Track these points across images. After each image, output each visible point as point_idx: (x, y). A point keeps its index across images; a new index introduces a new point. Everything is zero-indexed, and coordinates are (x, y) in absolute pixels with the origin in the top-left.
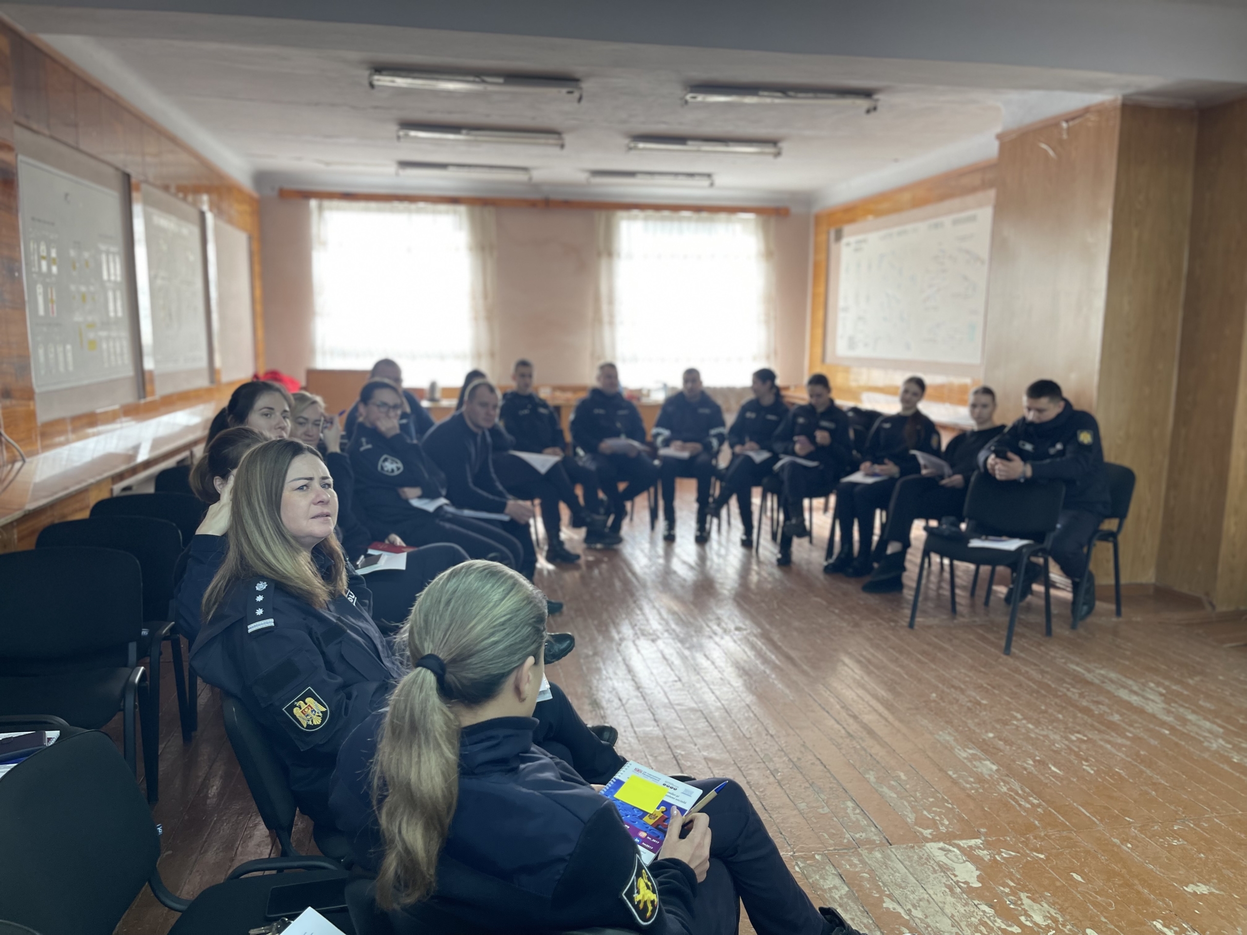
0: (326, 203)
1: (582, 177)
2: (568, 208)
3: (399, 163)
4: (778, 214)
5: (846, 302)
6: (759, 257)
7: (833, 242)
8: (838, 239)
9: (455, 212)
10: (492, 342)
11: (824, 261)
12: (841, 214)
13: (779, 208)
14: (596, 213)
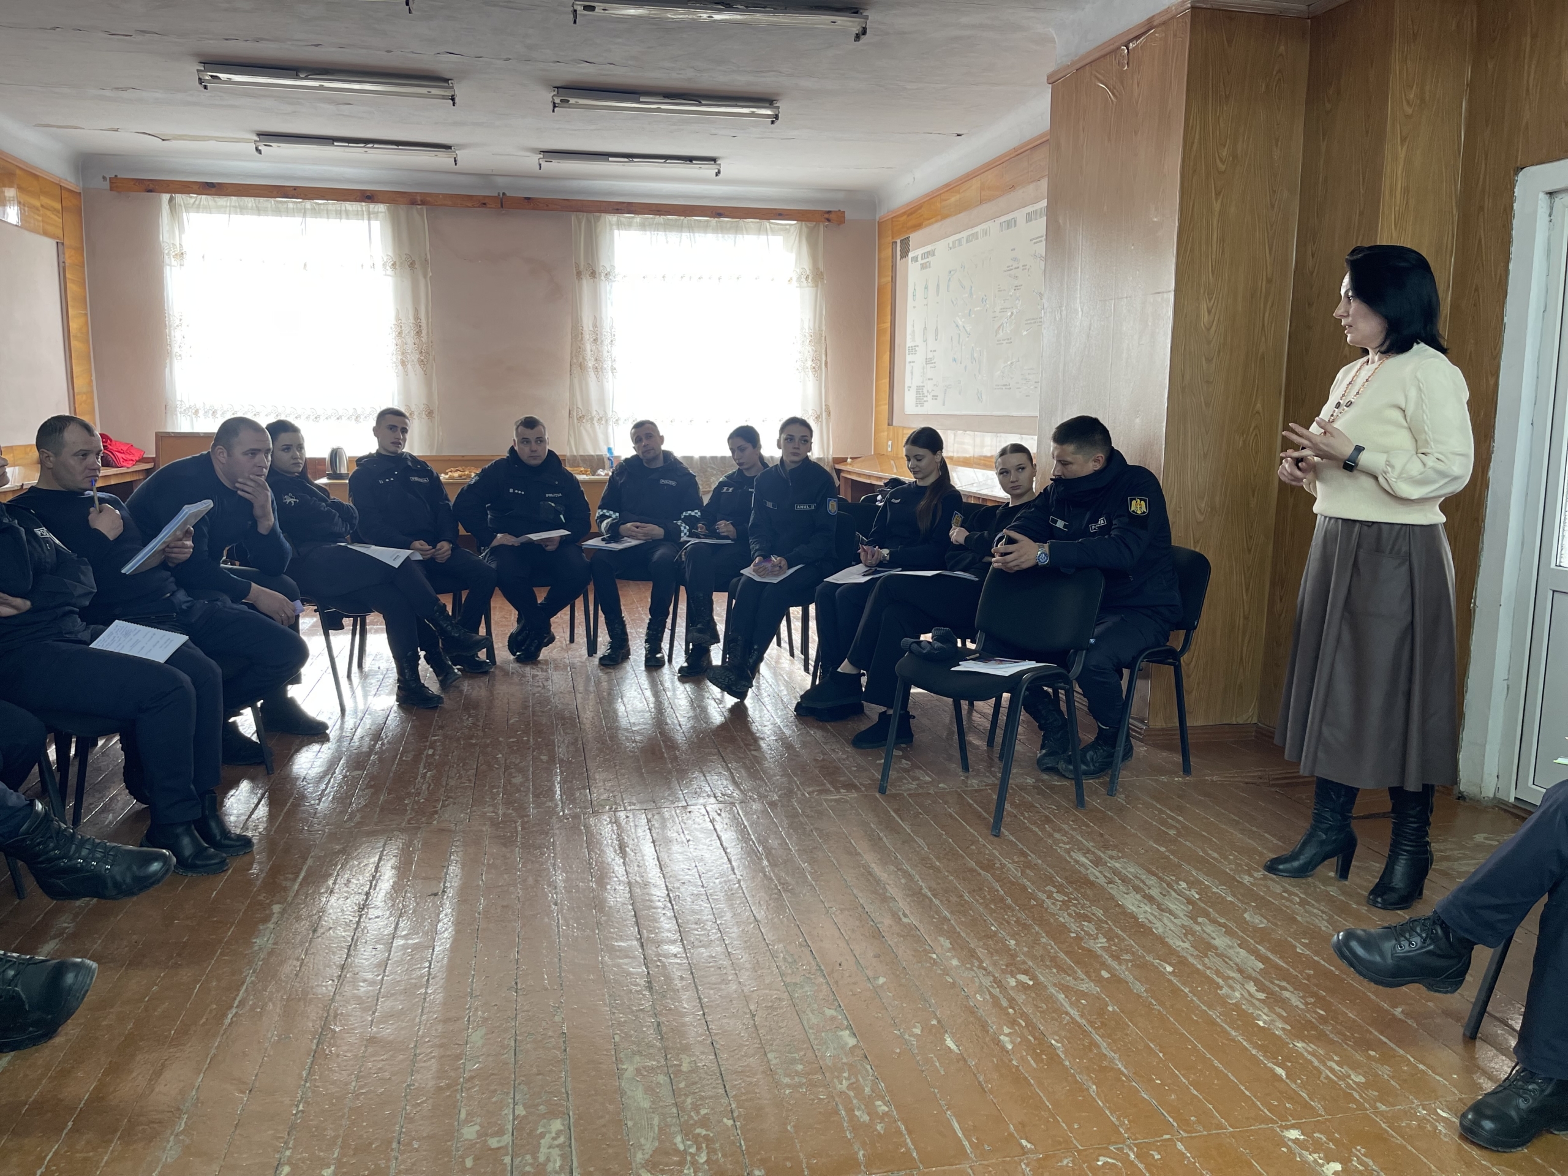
0: (179, 198)
1: (532, 161)
2: (534, 209)
3: (259, 134)
4: (828, 220)
5: (913, 340)
6: (803, 280)
7: (899, 257)
8: (905, 253)
9: (369, 213)
10: (430, 395)
11: (890, 285)
12: (905, 217)
13: (829, 212)
14: (573, 217)
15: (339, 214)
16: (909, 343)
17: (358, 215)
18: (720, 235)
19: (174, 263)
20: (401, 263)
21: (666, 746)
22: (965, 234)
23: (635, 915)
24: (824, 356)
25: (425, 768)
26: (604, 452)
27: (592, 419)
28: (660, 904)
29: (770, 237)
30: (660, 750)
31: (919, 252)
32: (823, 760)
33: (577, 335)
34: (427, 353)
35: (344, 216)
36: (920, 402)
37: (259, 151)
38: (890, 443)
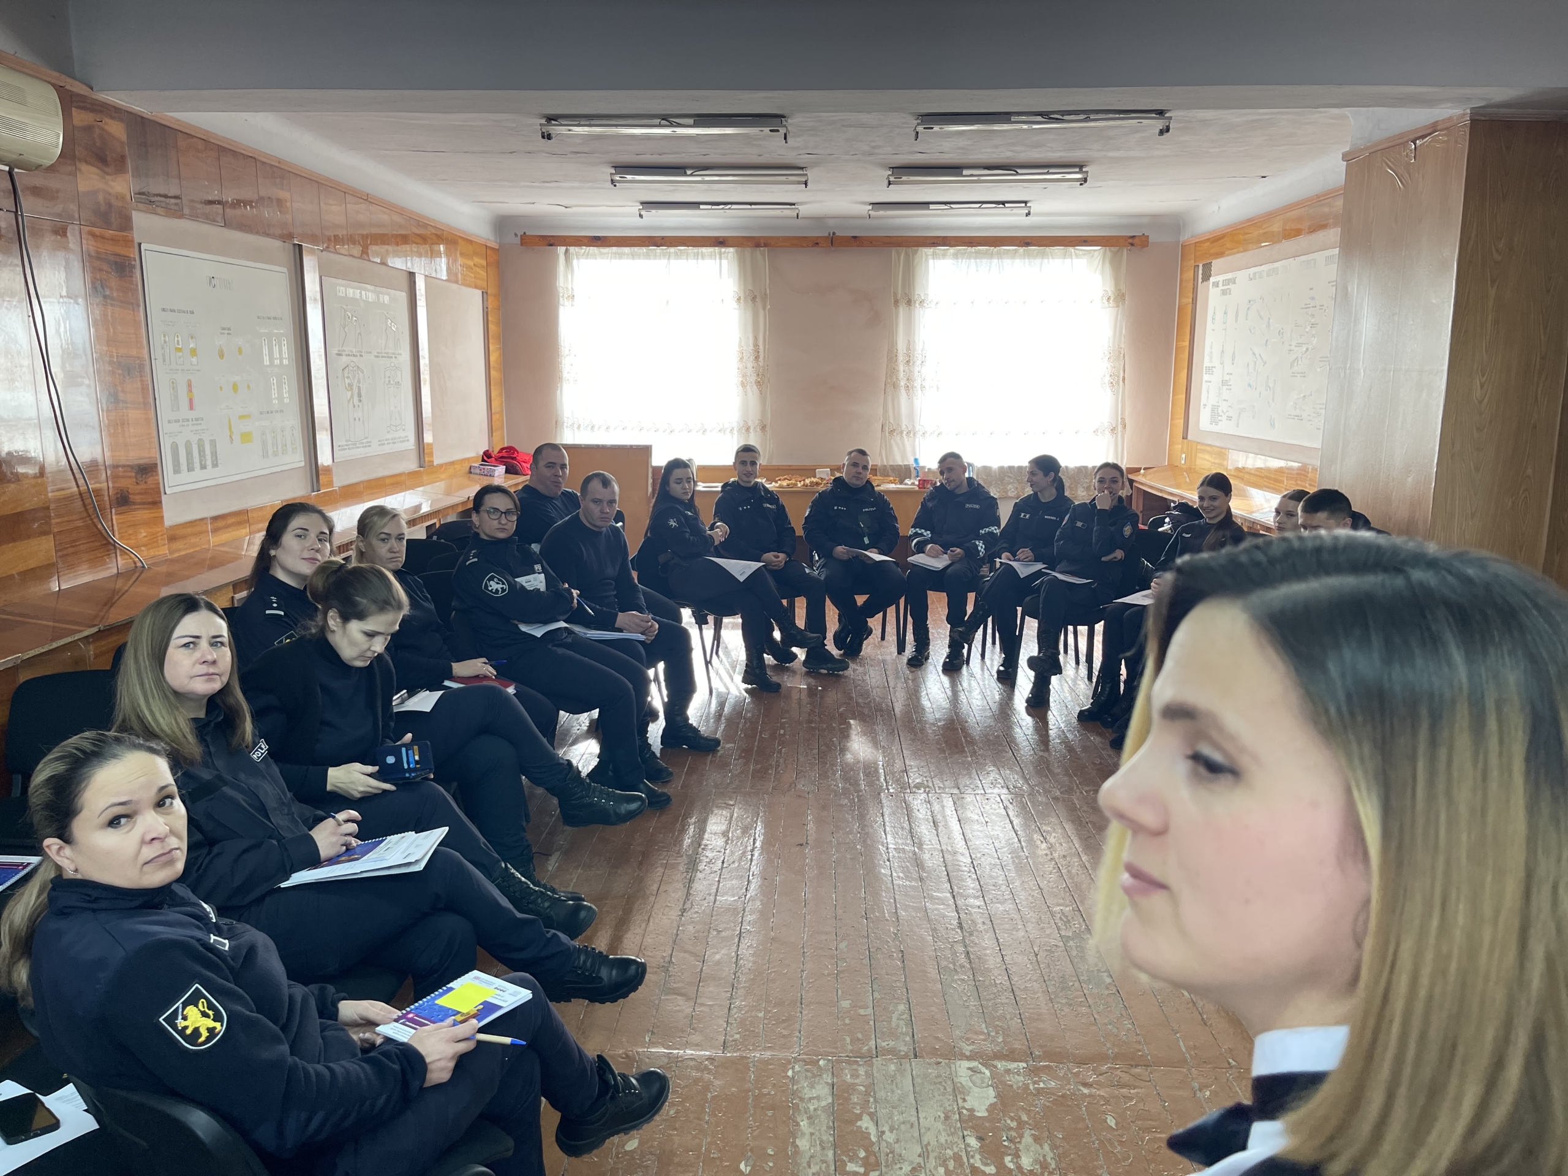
0: (572, 249)
1: (864, 210)
2: (858, 246)
3: (642, 203)
4: (1132, 245)
5: (1211, 361)
6: (1105, 301)
7: (1200, 280)
8: (1207, 277)
9: (720, 254)
10: (763, 412)
11: (1190, 307)
12: (1208, 244)
13: (1133, 237)
14: (894, 251)
15: (696, 256)
16: (1207, 363)
17: (711, 256)
18: (1027, 260)
19: (566, 303)
20: (746, 298)
21: (966, 741)
22: (1265, 268)
23: (948, 875)
24: (1122, 372)
25: (779, 745)
26: (911, 462)
27: (902, 432)
28: (966, 869)
29: (1075, 261)
30: (962, 744)
31: (1220, 278)
32: (1101, 763)
33: (892, 357)
34: (763, 375)
35: (700, 257)
36: (1214, 420)
37: (641, 216)
38: (1184, 456)
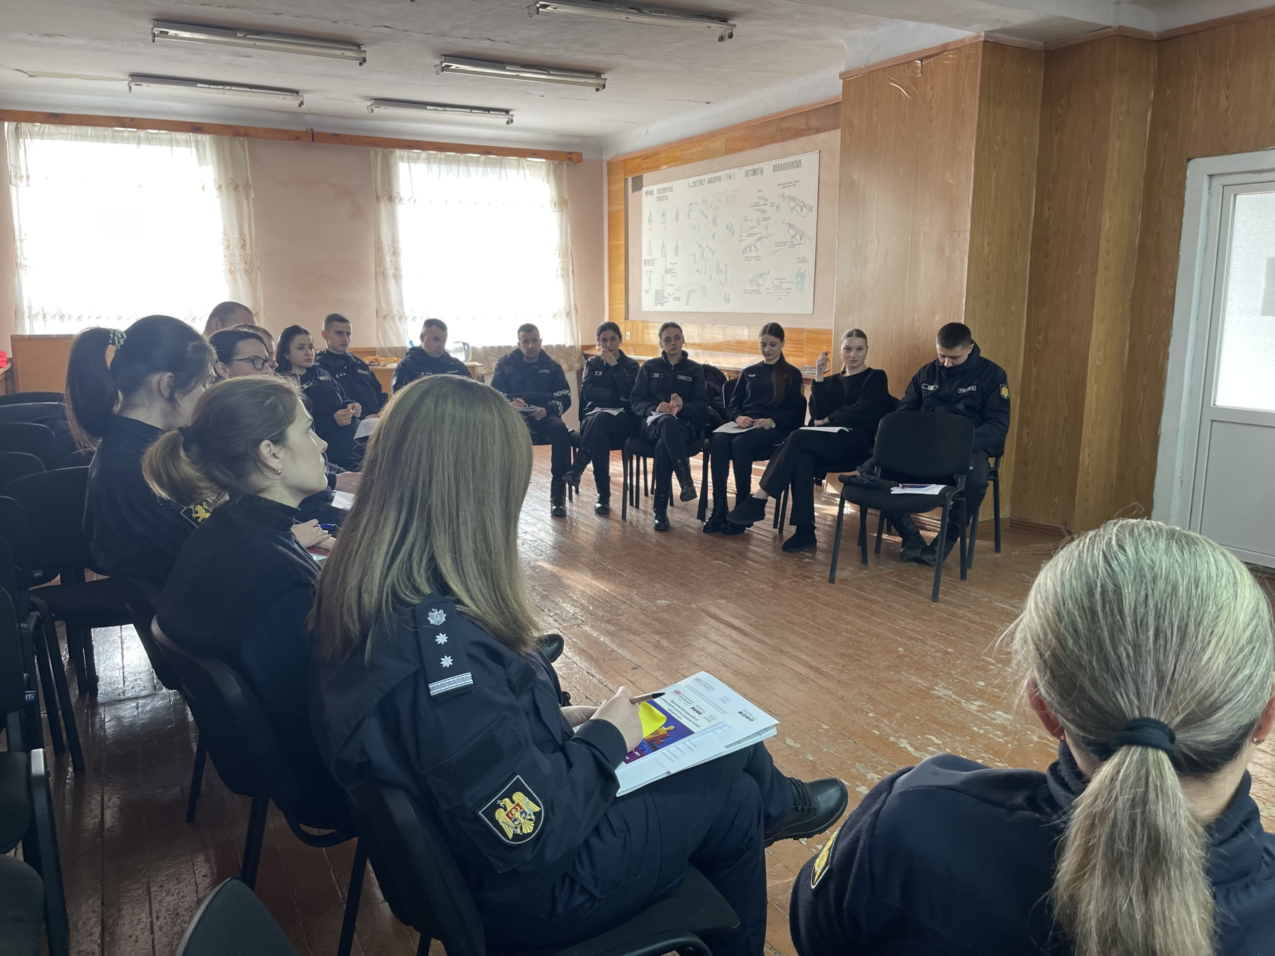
0: (25, 126)
1: (362, 106)
2: (339, 143)
3: (132, 75)
4: (570, 159)
5: (650, 254)
6: (552, 206)
7: (630, 190)
8: (638, 188)
9: (197, 142)
11: (622, 214)
12: (639, 161)
13: (571, 153)
14: (372, 150)
15: (171, 142)
16: (645, 256)
17: (187, 143)
19: (19, 184)
20: (227, 186)
24: (571, 266)
27: (394, 317)
29: (527, 171)
31: (654, 188)
33: (379, 249)
34: (251, 263)
36: (660, 301)
37: (128, 89)
